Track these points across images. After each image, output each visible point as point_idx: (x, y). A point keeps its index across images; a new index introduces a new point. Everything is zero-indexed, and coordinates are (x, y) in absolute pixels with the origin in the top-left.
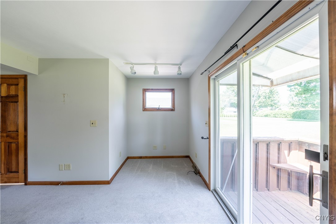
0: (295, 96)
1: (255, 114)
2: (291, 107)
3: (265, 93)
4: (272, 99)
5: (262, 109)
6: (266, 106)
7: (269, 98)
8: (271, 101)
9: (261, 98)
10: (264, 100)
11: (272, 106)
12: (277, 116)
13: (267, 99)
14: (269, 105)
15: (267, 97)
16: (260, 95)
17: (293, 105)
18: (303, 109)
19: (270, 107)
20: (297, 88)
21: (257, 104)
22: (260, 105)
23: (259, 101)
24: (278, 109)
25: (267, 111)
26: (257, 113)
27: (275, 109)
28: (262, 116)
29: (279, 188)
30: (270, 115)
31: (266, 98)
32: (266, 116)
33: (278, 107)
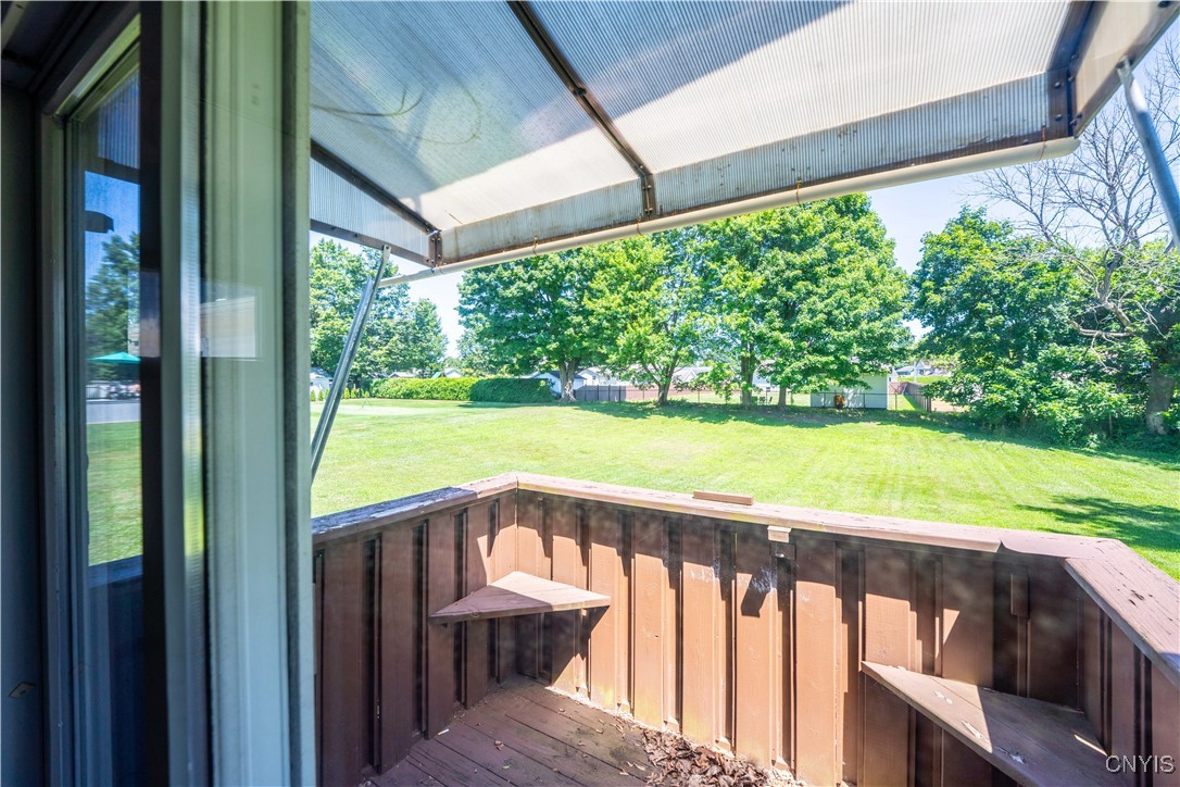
0: (477, 341)
1: (377, 391)
2: (467, 370)
3: (405, 324)
4: (424, 345)
5: (398, 373)
6: (406, 367)
7: (415, 342)
8: (421, 352)
9: (395, 338)
10: (401, 346)
11: (422, 365)
12: (435, 395)
13: (411, 343)
14: (415, 361)
15: (410, 338)
16: (392, 330)
17: (471, 365)
18: (493, 376)
19: (418, 368)
20: (481, 319)
21: (383, 359)
22: (390, 360)
23: (387, 347)
24: (438, 374)
25: (409, 379)
26: (381, 388)
27: (431, 375)
28: (396, 398)
29: (463, 701)
30: (418, 393)
31: (406, 340)
32: (408, 395)
33: (437, 370)
